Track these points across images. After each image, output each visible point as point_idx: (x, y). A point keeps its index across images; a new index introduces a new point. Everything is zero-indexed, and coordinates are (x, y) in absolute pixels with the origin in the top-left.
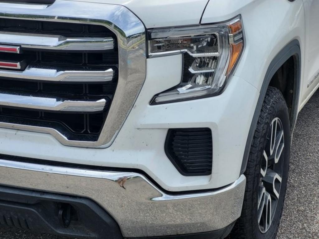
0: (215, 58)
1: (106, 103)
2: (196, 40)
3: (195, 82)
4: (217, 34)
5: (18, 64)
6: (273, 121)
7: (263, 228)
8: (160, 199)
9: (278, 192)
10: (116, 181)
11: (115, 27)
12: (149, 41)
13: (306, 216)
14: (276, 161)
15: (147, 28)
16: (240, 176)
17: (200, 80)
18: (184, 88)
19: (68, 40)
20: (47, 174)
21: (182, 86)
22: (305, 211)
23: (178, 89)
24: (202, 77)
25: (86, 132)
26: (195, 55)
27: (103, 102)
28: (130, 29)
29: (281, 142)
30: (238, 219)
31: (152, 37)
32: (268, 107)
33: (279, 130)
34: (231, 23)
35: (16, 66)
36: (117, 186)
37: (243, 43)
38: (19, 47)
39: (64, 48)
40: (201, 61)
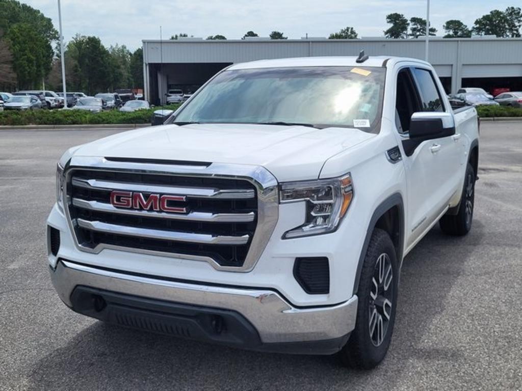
0: (330, 204)
1: (249, 238)
2: (317, 191)
3: (316, 222)
4: (332, 187)
5: (184, 209)
6: (381, 256)
7: (376, 343)
8: (289, 311)
9: (389, 314)
10: (257, 298)
11: (256, 181)
12: (281, 192)
13: (415, 337)
14: (386, 288)
15: (279, 181)
16: (353, 296)
17: (320, 221)
18: (307, 227)
19: (221, 191)
20: (205, 292)
21: (306, 226)
22: (413, 333)
23: (303, 228)
24: (322, 219)
25: (234, 260)
26: (315, 202)
27: (246, 237)
28: (266, 183)
29: (390, 274)
30: (353, 331)
31: (283, 188)
32: (376, 244)
33: (387, 264)
34: (343, 178)
35: (183, 210)
36: (258, 301)
37: (353, 193)
38: (185, 197)
39: (218, 197)
40: (320, 207)
